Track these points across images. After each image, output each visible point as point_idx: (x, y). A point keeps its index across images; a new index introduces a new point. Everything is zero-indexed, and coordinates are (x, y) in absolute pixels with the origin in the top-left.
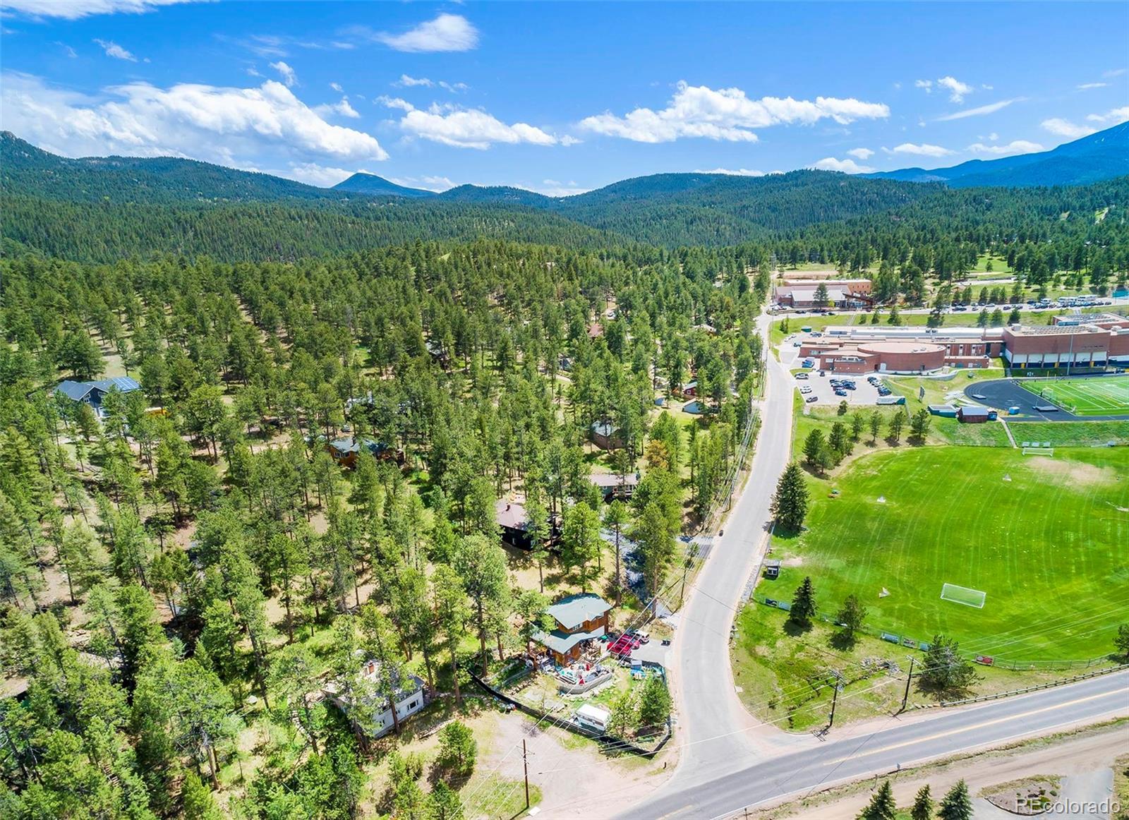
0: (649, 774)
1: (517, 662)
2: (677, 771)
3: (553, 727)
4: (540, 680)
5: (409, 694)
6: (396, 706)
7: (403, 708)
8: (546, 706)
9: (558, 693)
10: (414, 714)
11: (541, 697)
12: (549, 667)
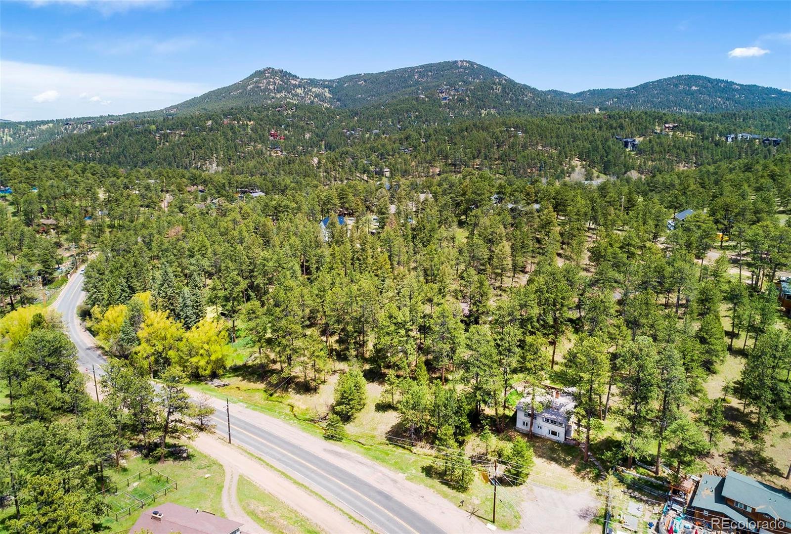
1: (666, 484)
3: (600, 527)
4: (657, 509)
5: (554, 422)
6: (539, 421)
7: (544, 429)
8: (626, 518)
9: (651, 525)
10: (550, 440)
11: (639, 514)
12: (679, 509)
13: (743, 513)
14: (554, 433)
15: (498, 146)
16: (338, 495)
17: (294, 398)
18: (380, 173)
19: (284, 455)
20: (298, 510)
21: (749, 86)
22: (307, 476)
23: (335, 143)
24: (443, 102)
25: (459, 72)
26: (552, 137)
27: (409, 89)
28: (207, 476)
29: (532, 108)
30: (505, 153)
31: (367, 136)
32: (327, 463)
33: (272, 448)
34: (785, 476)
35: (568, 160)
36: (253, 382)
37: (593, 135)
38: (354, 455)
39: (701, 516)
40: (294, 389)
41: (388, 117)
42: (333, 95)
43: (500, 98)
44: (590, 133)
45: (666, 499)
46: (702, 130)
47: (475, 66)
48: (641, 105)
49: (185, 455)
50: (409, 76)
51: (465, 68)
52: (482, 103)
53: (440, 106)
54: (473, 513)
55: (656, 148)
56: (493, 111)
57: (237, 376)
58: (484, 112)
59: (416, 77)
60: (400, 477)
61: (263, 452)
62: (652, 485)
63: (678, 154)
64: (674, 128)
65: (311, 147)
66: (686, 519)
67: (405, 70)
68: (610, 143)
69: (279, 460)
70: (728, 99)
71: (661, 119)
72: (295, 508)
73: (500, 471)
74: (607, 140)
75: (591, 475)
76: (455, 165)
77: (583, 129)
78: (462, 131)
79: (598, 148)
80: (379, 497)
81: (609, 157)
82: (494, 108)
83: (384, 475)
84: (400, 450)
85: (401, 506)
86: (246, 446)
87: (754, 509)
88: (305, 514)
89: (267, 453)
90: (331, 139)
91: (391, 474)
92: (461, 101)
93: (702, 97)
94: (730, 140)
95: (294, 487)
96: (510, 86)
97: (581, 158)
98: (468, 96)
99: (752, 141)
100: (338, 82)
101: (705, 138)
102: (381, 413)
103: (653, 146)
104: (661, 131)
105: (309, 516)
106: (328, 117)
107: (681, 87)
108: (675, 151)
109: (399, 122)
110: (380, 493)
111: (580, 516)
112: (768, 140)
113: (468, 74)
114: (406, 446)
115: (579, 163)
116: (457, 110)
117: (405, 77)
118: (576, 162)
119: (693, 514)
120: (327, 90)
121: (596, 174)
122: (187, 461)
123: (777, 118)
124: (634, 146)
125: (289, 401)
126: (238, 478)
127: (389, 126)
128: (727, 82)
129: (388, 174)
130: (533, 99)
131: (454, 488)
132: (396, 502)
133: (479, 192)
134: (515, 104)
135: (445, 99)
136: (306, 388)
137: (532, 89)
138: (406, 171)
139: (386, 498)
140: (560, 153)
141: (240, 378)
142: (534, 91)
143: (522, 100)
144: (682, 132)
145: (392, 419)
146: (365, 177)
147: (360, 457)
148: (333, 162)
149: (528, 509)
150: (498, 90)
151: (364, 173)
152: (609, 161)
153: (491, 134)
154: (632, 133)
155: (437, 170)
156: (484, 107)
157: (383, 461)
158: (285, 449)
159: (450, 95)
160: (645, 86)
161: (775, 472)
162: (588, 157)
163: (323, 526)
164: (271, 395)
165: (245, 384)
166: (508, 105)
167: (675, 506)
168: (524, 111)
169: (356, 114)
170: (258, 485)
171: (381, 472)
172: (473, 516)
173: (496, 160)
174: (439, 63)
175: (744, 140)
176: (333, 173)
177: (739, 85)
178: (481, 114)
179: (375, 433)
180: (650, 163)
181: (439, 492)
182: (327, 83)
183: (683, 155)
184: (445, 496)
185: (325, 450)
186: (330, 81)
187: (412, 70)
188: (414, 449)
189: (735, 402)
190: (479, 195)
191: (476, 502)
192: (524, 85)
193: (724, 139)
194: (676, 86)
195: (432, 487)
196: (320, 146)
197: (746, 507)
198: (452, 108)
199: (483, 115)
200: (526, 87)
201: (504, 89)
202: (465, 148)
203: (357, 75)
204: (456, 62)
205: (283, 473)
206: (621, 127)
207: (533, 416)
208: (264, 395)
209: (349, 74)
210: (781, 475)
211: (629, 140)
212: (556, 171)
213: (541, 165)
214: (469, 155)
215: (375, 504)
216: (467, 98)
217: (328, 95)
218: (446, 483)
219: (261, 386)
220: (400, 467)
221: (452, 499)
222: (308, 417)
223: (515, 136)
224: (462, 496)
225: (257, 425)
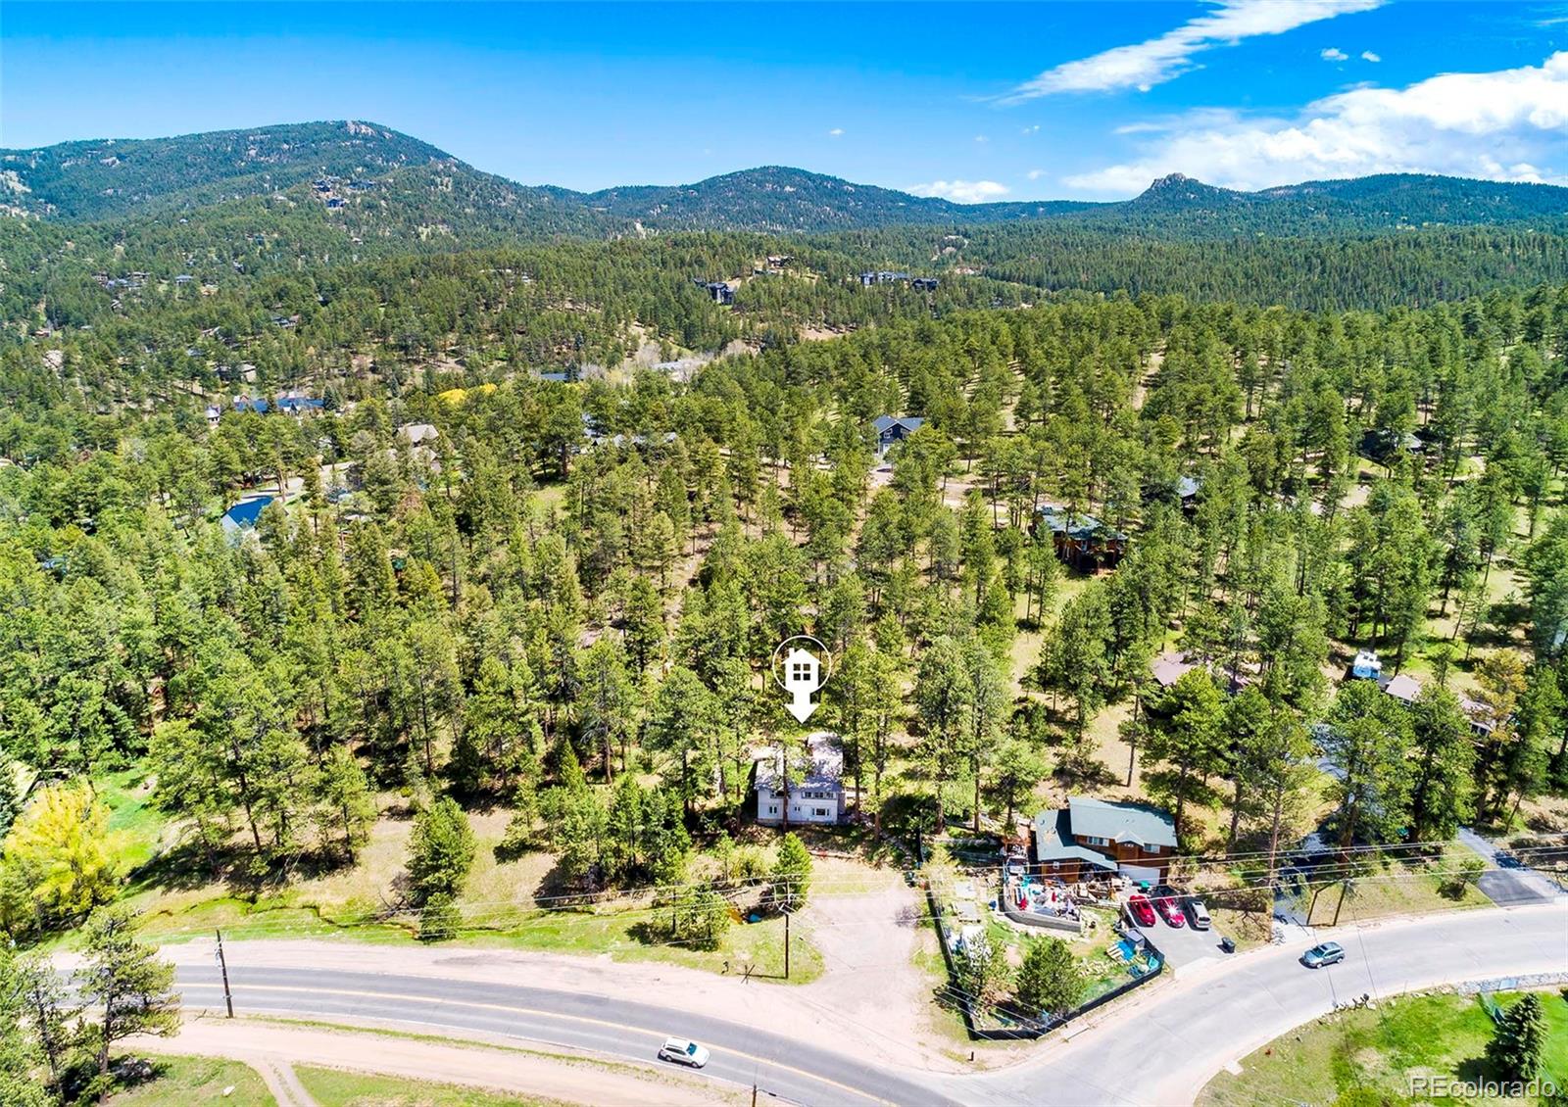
0: (943, 1052)
1: (993, 842)
2: (980, 1076)
3: (932, 931)
4: (994, 877)
5: (818, 795)
6: (797, 799)
7: (805, 808)
8: (959, 907)
9: (993, 905)
10: (817, 824)
11: (972, 895)
12: (1018, 870)
13: (1100, 850)
14: (821, 812)
15: (488, 306)
16: (508, 1029)
17: (304, 889)
18: (233, 377)
19: (360, 1000)
20: (455, 1081)
21: (867, 187)
22: (430, 1019)
23: (79, 309)
24: (331, 211)
25: (353, 146)
26: (586, 285)
27: (238, 179)
28: (227, 1091)
29: (519, 223)
30: (504, 319)
31: (162, 288)
32: (454, 984)
33: (329, 996)
34: (1125, 782)
35: (622, 325)
36: (197, 887)
37: (656, 278)
38: (498, 952)
39: (1050, 870)
40: (298, 870)
41: (204, 245)
42: (31, 186)
43: (451, 201)
44: (650, 273)
45: (1000, 861)
46: (824, 266)
47: (387, 135)
48: (710, 216)
49: (147, 1070)
50: (235, 151)
51: (365, 138)
52: (418, 213)
53: (326, 219)
54: (747, 975)
55: (764, 299)
56: (443, 229)
57: (151, 886)
58: (424, 232)
59: (253, 153)
60: (602, 960)
61: (309, 1008)
62: (973, 848)
63: (799, 308)
64: (782, 263)
65: (11, 320)
66: (1032, 882)
67: (222, 137)
68: (688, 292)
69: (354, 1011)
70: (840, 209)
71: (758, 248)
72: (446, 1080)
73: (751, 898)
74: (680, 287)
75: (889, 859)
76: (405, 348)
77: (636, 267)
78: (404, 276)
79: (668, 300)
80: (585, 1007)
81: (692, 317)
82: (444, 221)
83: (572, 967)
84: (572, 917)
85: (629, 1006)
86: (267, 1012)
87: (1112, 841)
88: (472, 1082)
89: (321, 1009)
90: (68, 301)
91: (587, 962)
92: (370, 207)
93: (803, 204)
94: (867, 281)
95: (420, 1047)
96: (467, 178)
97: (642, 321)
98: (385, 199)
99: (897, 283)
100: (43, 158)
101: (832, 281)
102: (509, 867)
103: (759, 296)
104: (764, 268)
105: (481, 1084)
106: (44, 244)
107: (769, 187)
108: (794, 303)
109: (236, 255)
110: (583, 999)
111: (899, 924)
112: (919, 282)
113: (372, 150)
114: (579, 908)
115: (642, 331)
116: (365, 229)
117: (225, 153)
118: (636, 329)
119: (1037, 870)
120: (13, 174)
121: (675, 350)
122: (159, 1081)
123: (917, 243)
124: (726, 295)
125: (302, 900)
126: (293, 1071)
127: (212, 264)
128: (834, 180)
129: (252, 376)
130: (519, 204)
131: (697, 948)
132: (618, 1004)
133: (567, 421)
134: (485, 213)
135: (334, 203)
136: (327, 862)
137: (511, 184)
138: (295, 367)
139: (596, 1004)
140: (608, 314)
141: (160, 889)
142: (515, 187)
143: (498, 208)
144: (797, 269)
145: (538, 866)
146: (197, 388)
147: (512, 953)
148: (106, 359)
149: (825, 939)
150: (447, 186)
151: (193, 378)
152: (692, 325)
153: (469, 281)
154: (719, 274)
155: (368, 361)
156: (422, 220)
157: (557, 945)
158: (354, 988)
159: (344, 195)
160: (711, 185)
161: (1112, 781)
162: (656, 319)
163: (517, 1090)
164: (253, 900)
165: (177, 899)
166: (472, 216)
167: (1014, 869)
168: (505, 229)
169: (118, 237)
170: (344, 1070)
171: (563, 964)
172: (751, 981)
173: (489, 332)
174: (304, 126)
175: (887, 283)
176: (111, 386)
177: (852, 185)
178: (418, 236)
179: (514, 902)
180: (759, 326)
181: (681, 962)
182: (10, 158)
183: (806, 309)
184: (694, 965)
185: (436, 962)
186: (22, 153)
187: (241, 138)
188: (596, 908)
189: (1040, 698)
190: (568, 426)
191: (746, 957)
192: (496, 177)
193: (859, 280)
194: (761, 184)
195: (663, 959)
196: (35, 317)
197: (1101, 840)
198: (352, 224)
199: (423, 237)
200: (499, 182)
201: (457, 184)
202: (420, 312)
203: (95, 142)
204: (343, 125)
205: (377, 1031)
206: (700, 263)
207: (784, 794)
208: (237, 906)
209: (71, 139)
210: (1119, 783)
211: (716, 285)
212: (605, 347)
213: (578, 339)
214: (434, 327)
215: (584, 1020)
216: (383, 203)
217: (19, 188)
218: (680, 943)
219: (219, 889)
220: (591, 945)
221: (706, 966)
222: (359, 915)
223: (518, 285)
224: (717, 955)
225: (265, 965)
